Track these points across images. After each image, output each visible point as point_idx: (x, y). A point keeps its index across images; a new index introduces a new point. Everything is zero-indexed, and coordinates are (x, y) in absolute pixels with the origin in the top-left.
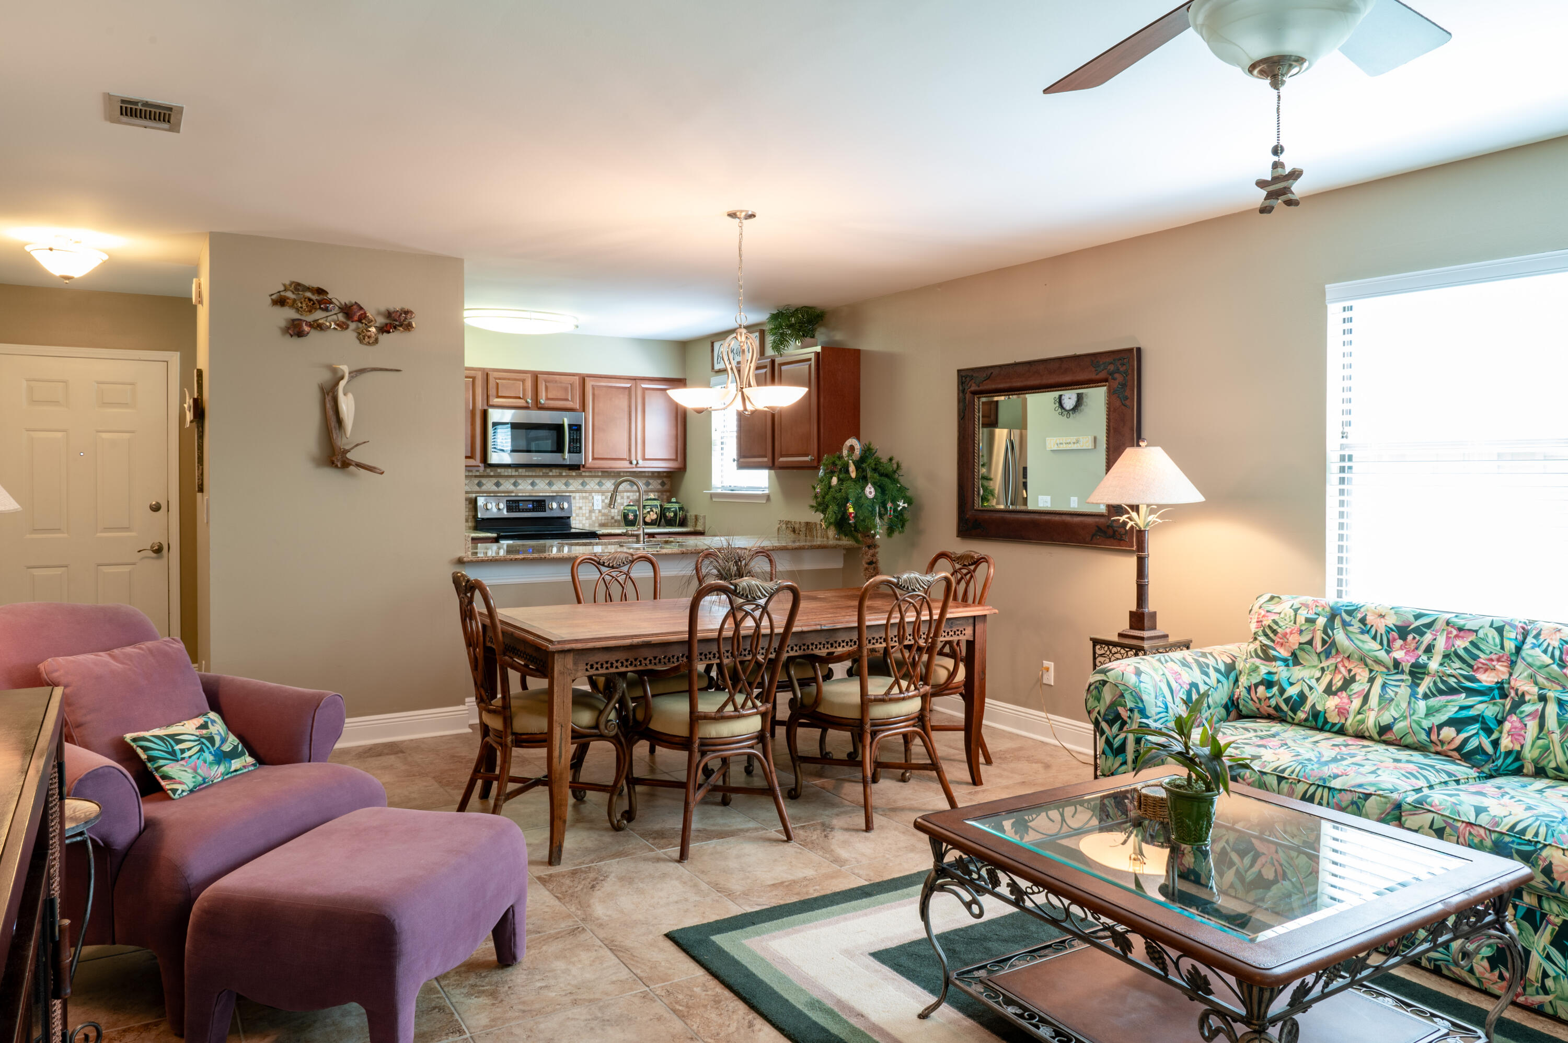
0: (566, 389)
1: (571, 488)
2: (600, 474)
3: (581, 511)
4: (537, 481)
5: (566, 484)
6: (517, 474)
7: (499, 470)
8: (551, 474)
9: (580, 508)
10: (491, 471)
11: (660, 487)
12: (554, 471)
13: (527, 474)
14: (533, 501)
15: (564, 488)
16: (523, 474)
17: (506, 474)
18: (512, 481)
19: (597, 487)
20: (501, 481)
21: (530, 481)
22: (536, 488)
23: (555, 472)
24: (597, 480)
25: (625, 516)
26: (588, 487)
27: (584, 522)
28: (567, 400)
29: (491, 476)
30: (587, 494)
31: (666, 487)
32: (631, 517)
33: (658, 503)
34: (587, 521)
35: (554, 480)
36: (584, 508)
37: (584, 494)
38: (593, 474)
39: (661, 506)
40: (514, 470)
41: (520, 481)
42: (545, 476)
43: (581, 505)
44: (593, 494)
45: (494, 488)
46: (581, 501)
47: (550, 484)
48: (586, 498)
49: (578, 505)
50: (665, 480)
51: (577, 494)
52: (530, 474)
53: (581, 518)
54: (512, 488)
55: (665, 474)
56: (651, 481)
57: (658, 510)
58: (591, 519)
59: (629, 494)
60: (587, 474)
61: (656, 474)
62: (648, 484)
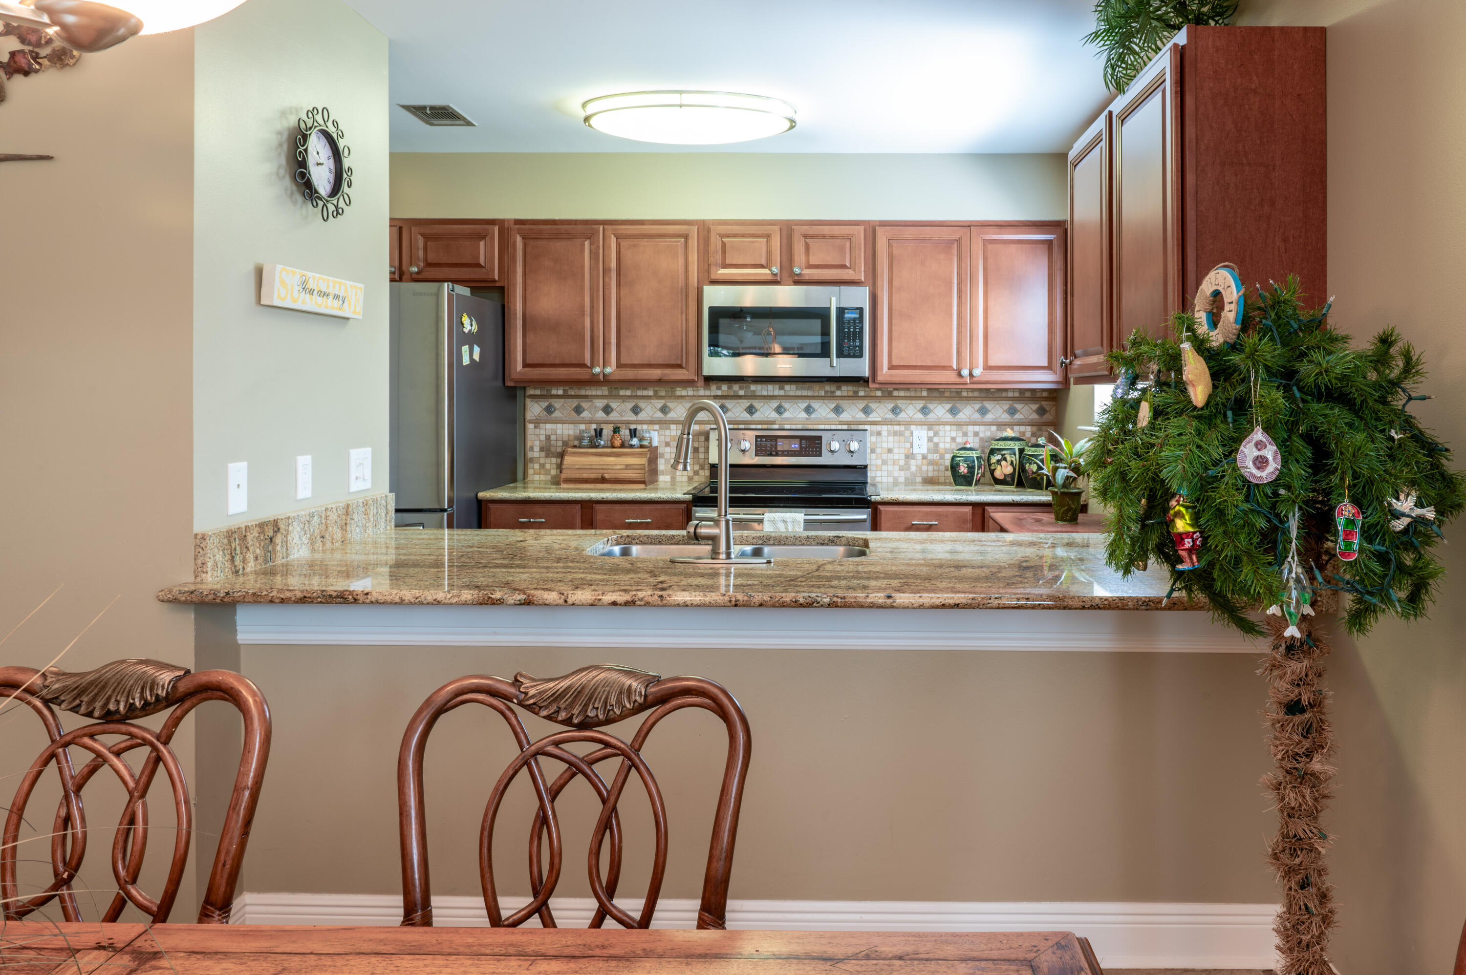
0: (842, 249)
1: (873, 417)
2: (925, 393)
3: (890, 456)
4: (815, 404)
5: (866, 411)
6: (782, 393)
7: (753, 387)
8: (838, 393)
9: (890, 451)
10: (741, 388)
11: (1035, 416)
12: (844, 388)
13: (799, 393)
14: (801, 438)
15: (861, 416)
16: (792, 393)
17: (765, 393)
18: (775, 404)
19: (920, 416)
20: (757, 404)
21: (803, 405)
22: (813, 416)
23: (846, 390)
24: (920, 404)
25: (954, 467)
26: (902, 416)
27: (896, 474)
28: (843, 267)
29: (740, 397)
30: (902, 428)
31: (1048, 417)
32: (963, 469)
33: (1016, 446)
34: (902, 473)
35: (844, 403)
36: (896, 451)
37: (896, 428)
38: (913, 394)
39: (1021, 451)
40: (777, 386)
41: (786, 405)
42: (830, 396)
43: (890, 446)
44: (913, 427)
45: (746, 416)
46: (891, 439)
47: (837, 410)
48: (900, 434)
49: (885, 445)
50: (1045, 404)
51: (885, 428)
52: (804, 393)
53: (890, 468)
54: (774, 415)
55: (1045, 394)
56: (1018, 406)
57: (1016, 459)
58: (909, 469)
59: (976, 428)
60: (902, 393)
61: (1028, 394)
62: (1012, 411)
